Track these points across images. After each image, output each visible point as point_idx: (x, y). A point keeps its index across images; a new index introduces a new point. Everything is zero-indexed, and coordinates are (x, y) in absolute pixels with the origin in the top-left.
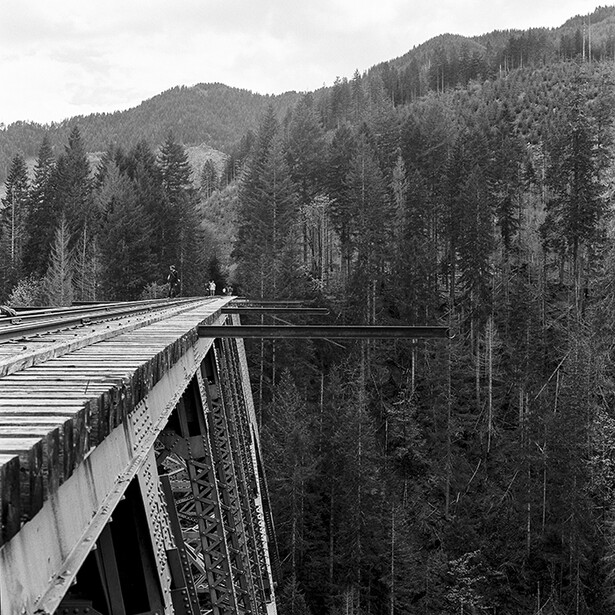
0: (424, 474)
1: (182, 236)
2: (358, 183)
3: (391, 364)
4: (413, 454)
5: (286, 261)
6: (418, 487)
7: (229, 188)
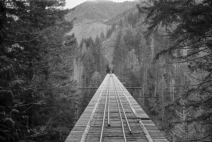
0: (157, 115)
1: (101, 60)
2: (142, 46)
3: (150, 89)
4: (155, 110)
5: (125, 66)
6: (156, 118)
7: (108, 40)
